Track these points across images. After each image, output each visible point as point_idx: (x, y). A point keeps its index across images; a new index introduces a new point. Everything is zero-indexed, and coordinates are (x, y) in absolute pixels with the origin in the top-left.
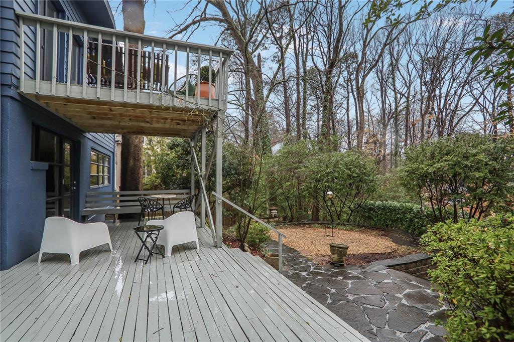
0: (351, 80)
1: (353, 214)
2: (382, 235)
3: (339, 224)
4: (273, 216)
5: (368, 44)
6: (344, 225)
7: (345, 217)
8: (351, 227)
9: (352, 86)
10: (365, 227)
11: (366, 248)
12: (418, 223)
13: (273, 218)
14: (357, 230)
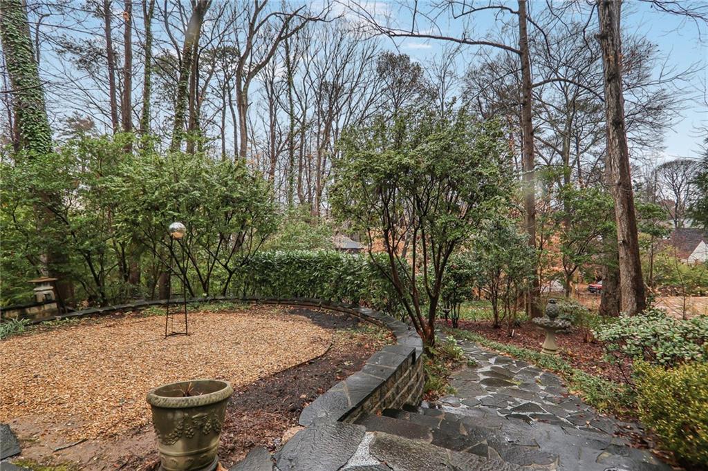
0: (229, 88)
1: (232, 279)
2: (292, 312)
3: (206, 301)
4: (40, 300)
5: (256, 30)
6: (215, 301)
7: (217, 285)
8: (230, 304)
9: (230, 96)
10: (257, 300)
11: (272, 353)
12: (352, 283)
13: (38, 305)
14: (242, 308)
